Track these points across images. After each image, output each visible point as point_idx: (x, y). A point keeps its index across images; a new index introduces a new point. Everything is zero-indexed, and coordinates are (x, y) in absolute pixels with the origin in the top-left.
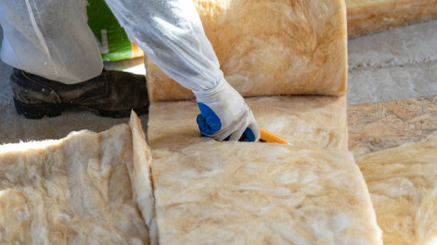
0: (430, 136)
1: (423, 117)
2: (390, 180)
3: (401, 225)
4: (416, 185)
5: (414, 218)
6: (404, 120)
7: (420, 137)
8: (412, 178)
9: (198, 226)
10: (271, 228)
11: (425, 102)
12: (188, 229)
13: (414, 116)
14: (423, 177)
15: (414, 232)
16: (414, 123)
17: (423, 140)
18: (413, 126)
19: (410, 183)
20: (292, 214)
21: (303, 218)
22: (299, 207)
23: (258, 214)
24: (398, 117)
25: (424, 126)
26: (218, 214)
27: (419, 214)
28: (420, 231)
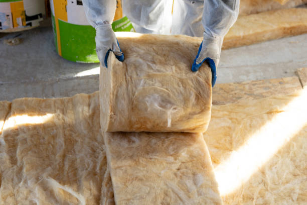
0: (239, 100)
1: (236, 92)
2: (222, 119)
3: (225, 140)
4: (233, 122)
5: (231, 137)
6: (228, 93)
7: (234, 101)
8: (231, 119)
9: (132, 182)
10: (167, 185)
11: (237, 85)
12: (127, 184)
13: (232, 91)
14: (236, 119)
15: (231, 143)
16: (232, 94)
17: (236, 102)
18: (231, 96)
19: (230, 121)
20: (175, 174)
21: (181, 177)
22: (178, 169)
23: (160, 175)
24: (225, 91)
25: (237, 96)
26: (140, 175)
27: (234, 135)
28: (234, 143)
